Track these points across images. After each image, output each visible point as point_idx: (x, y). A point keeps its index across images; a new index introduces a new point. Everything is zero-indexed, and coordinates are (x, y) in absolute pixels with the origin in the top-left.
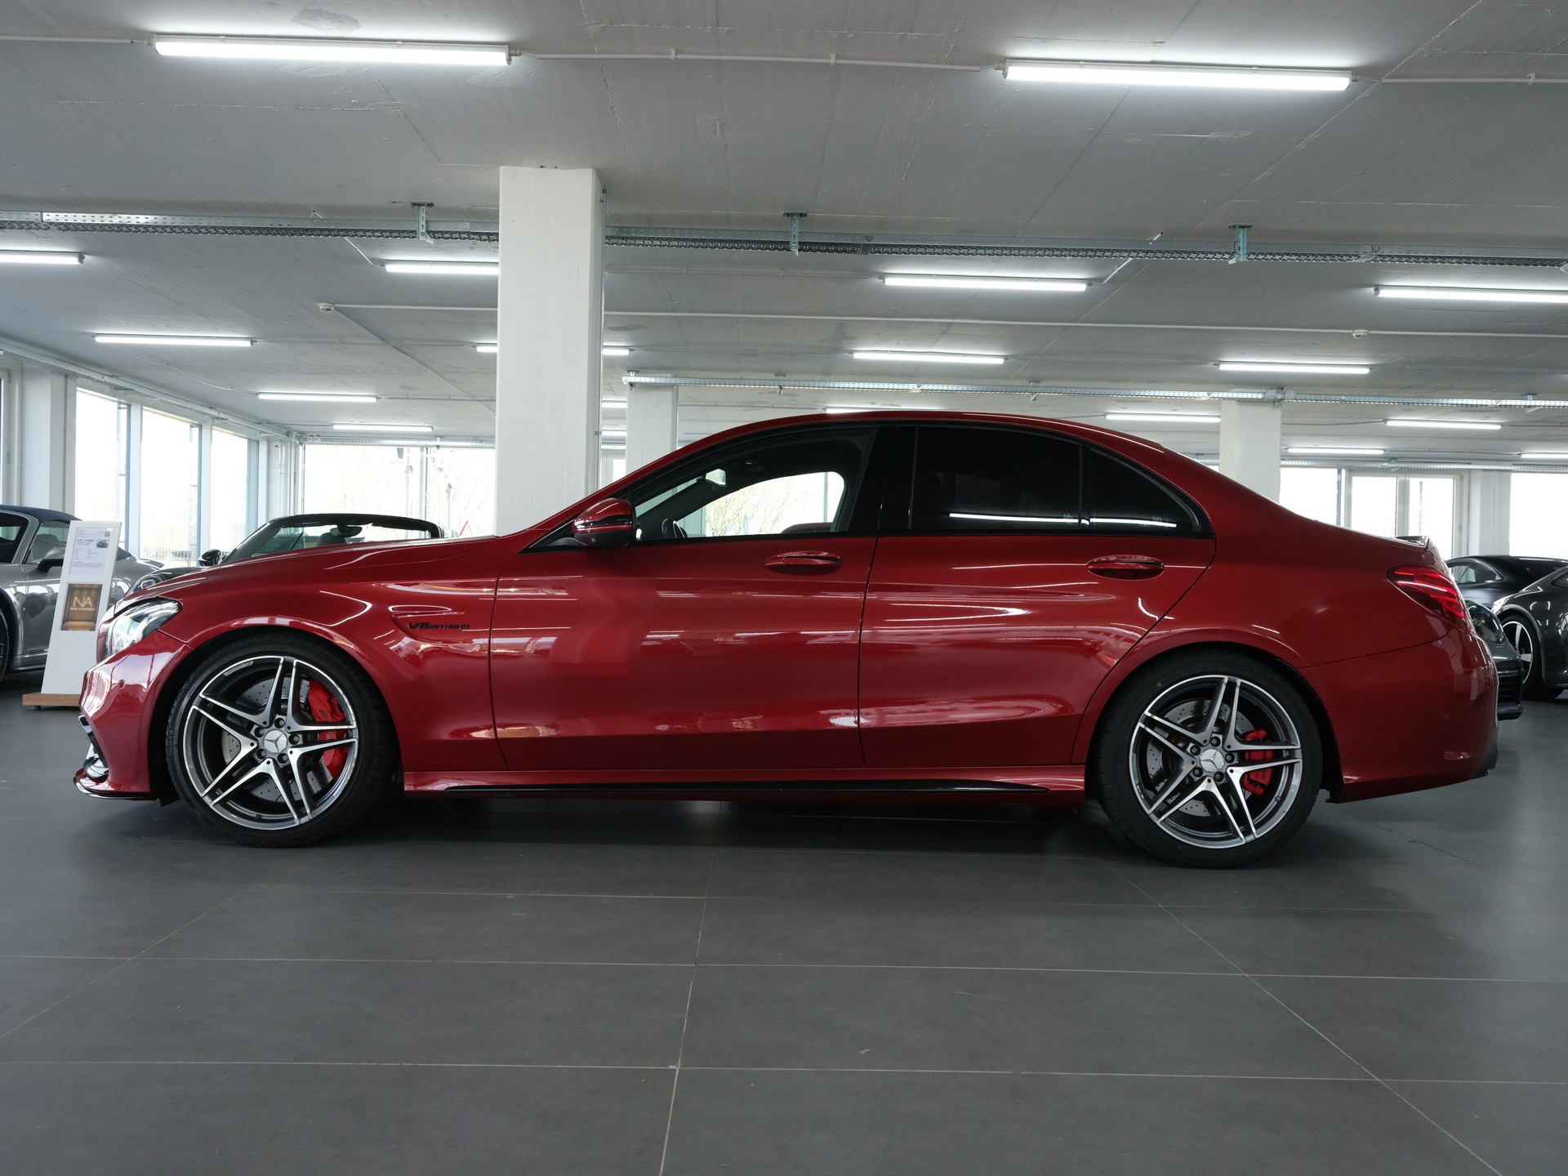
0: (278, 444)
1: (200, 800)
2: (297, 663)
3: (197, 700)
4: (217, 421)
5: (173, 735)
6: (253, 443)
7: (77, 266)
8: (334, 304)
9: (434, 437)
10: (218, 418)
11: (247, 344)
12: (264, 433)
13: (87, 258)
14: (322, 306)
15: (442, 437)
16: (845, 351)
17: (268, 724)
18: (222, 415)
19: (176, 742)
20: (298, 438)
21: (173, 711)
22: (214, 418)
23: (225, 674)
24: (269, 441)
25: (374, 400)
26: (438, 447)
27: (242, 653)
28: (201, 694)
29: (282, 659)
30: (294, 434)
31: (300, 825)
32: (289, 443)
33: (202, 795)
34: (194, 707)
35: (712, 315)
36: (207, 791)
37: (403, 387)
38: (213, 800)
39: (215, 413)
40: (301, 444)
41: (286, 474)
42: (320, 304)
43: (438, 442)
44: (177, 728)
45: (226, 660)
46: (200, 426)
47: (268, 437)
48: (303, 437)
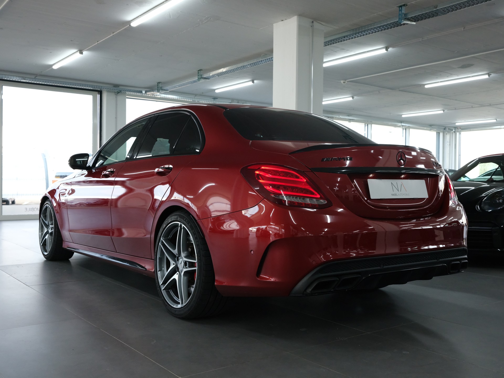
0: (447, 133)
7: (252, 85)
8: (346, 80)
13: (255, 81)
14: (342, 82)
24: (444, 132)
25: (442, 112)
32: (450, 132)
46: (405, 129)
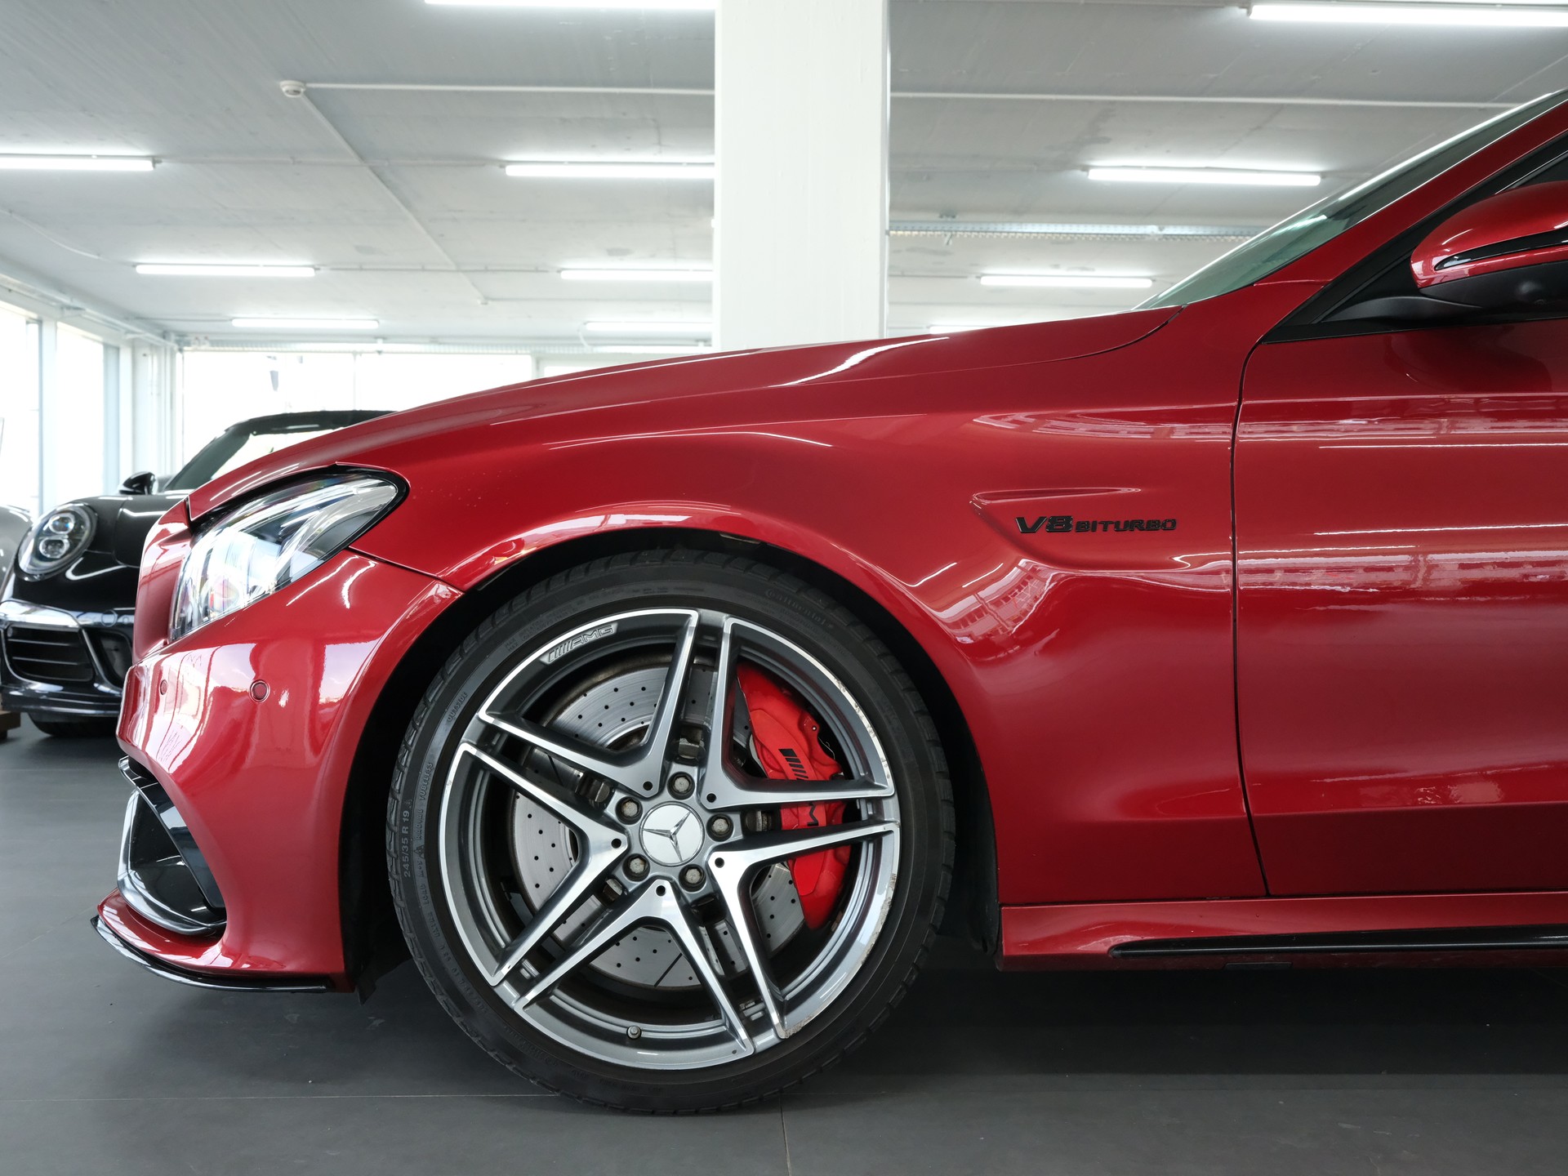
0: (147, 351)
1: (488, 992)
2: (735, 626)
3: (472, 729)
4: (67, 313)
5: (409, 824)
6: (111, 349)
8: (305, 82)
9: (375, 337)
10: (69, 308)
11: (147, 166)
12: (133, 332)
14: (286, 86)
15: (385, 338)
16: (1075, 167)
17: (655, 789)
18: (77, 303)
19: (419, 842)
20: (178, 342)
21: (406, 759)
22: (64, 307)
23: (545, 660)
24: (134, 346)
25: (311, 273)
26: (380, 352)
27: (588, 603)
28: (482, 714)
29: (694, 616)
30: (173, 337)
31: (756, 1056)
32: (163, 350)
33: (492, 980)
34: (464, 747)
35: (911, 95)
36: (505, 970)
37: (359, 249)
38: (523, 993)
39: (66, 300)
40: (181, 350)
41: (159, 394)
42: (283, 83)
43: (380, 345)
44: (421, 805)
45: (547, 620)
46: (40, 322)
47: (133, 340)
48: (183, 340)
